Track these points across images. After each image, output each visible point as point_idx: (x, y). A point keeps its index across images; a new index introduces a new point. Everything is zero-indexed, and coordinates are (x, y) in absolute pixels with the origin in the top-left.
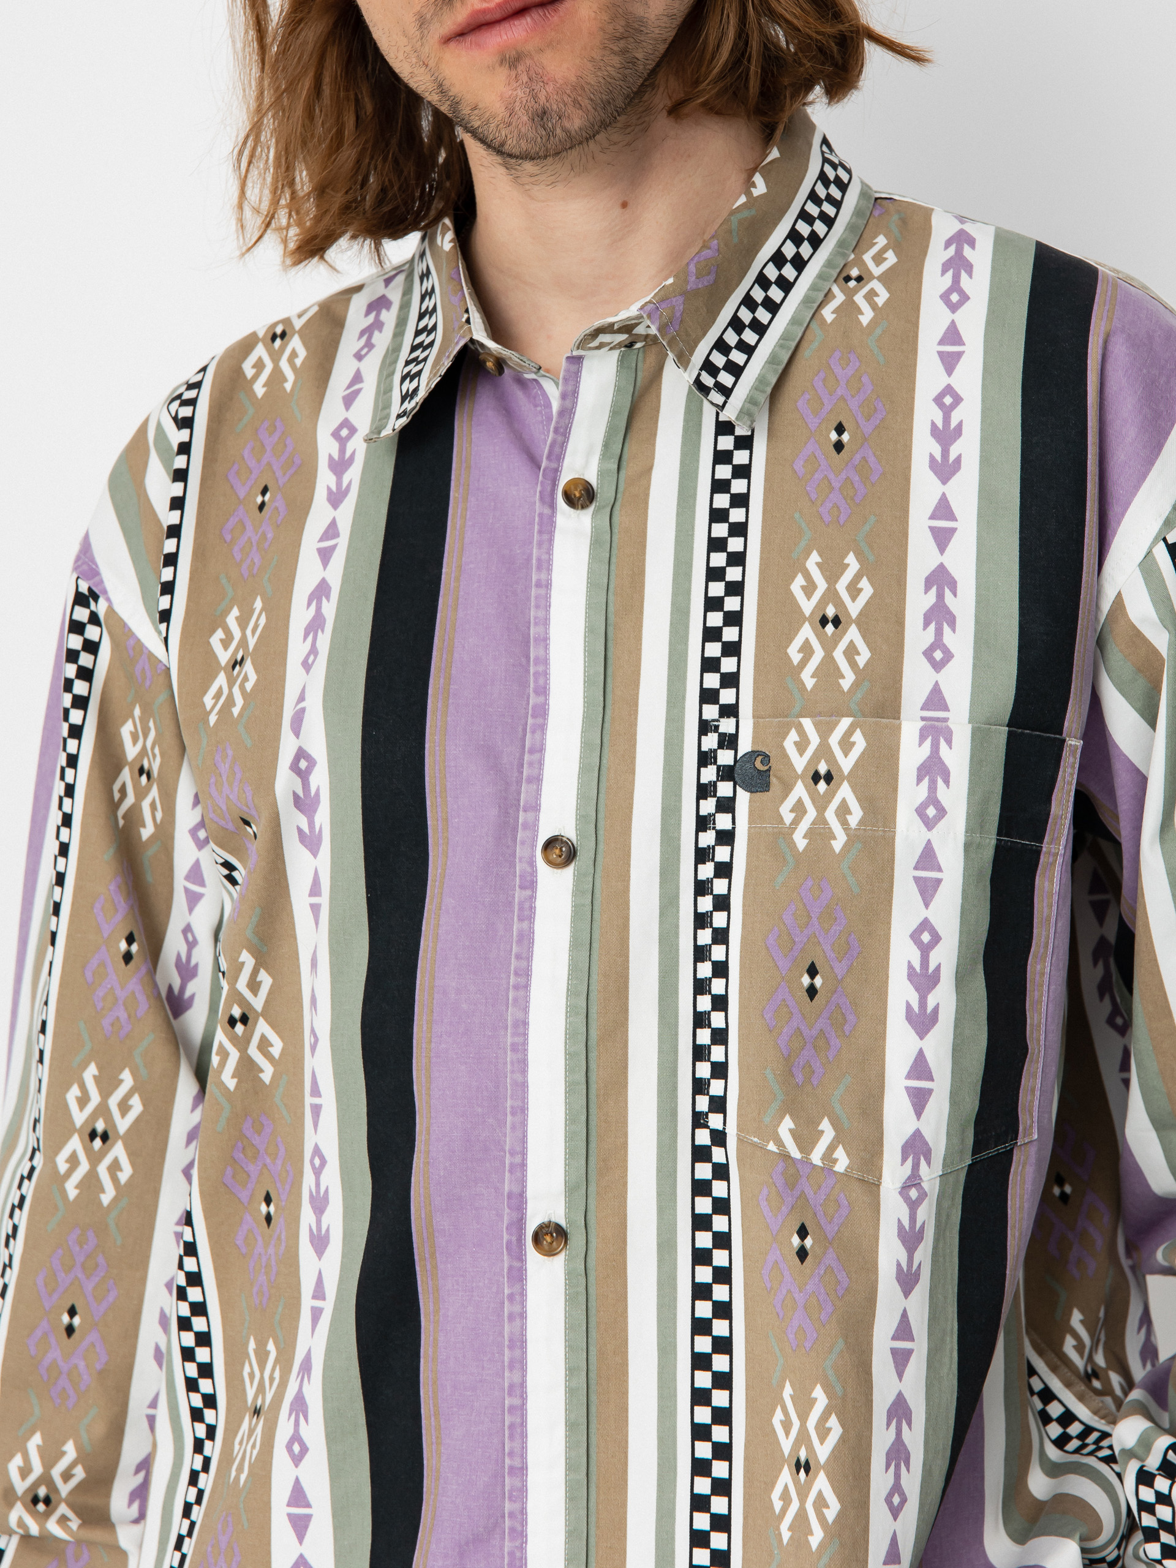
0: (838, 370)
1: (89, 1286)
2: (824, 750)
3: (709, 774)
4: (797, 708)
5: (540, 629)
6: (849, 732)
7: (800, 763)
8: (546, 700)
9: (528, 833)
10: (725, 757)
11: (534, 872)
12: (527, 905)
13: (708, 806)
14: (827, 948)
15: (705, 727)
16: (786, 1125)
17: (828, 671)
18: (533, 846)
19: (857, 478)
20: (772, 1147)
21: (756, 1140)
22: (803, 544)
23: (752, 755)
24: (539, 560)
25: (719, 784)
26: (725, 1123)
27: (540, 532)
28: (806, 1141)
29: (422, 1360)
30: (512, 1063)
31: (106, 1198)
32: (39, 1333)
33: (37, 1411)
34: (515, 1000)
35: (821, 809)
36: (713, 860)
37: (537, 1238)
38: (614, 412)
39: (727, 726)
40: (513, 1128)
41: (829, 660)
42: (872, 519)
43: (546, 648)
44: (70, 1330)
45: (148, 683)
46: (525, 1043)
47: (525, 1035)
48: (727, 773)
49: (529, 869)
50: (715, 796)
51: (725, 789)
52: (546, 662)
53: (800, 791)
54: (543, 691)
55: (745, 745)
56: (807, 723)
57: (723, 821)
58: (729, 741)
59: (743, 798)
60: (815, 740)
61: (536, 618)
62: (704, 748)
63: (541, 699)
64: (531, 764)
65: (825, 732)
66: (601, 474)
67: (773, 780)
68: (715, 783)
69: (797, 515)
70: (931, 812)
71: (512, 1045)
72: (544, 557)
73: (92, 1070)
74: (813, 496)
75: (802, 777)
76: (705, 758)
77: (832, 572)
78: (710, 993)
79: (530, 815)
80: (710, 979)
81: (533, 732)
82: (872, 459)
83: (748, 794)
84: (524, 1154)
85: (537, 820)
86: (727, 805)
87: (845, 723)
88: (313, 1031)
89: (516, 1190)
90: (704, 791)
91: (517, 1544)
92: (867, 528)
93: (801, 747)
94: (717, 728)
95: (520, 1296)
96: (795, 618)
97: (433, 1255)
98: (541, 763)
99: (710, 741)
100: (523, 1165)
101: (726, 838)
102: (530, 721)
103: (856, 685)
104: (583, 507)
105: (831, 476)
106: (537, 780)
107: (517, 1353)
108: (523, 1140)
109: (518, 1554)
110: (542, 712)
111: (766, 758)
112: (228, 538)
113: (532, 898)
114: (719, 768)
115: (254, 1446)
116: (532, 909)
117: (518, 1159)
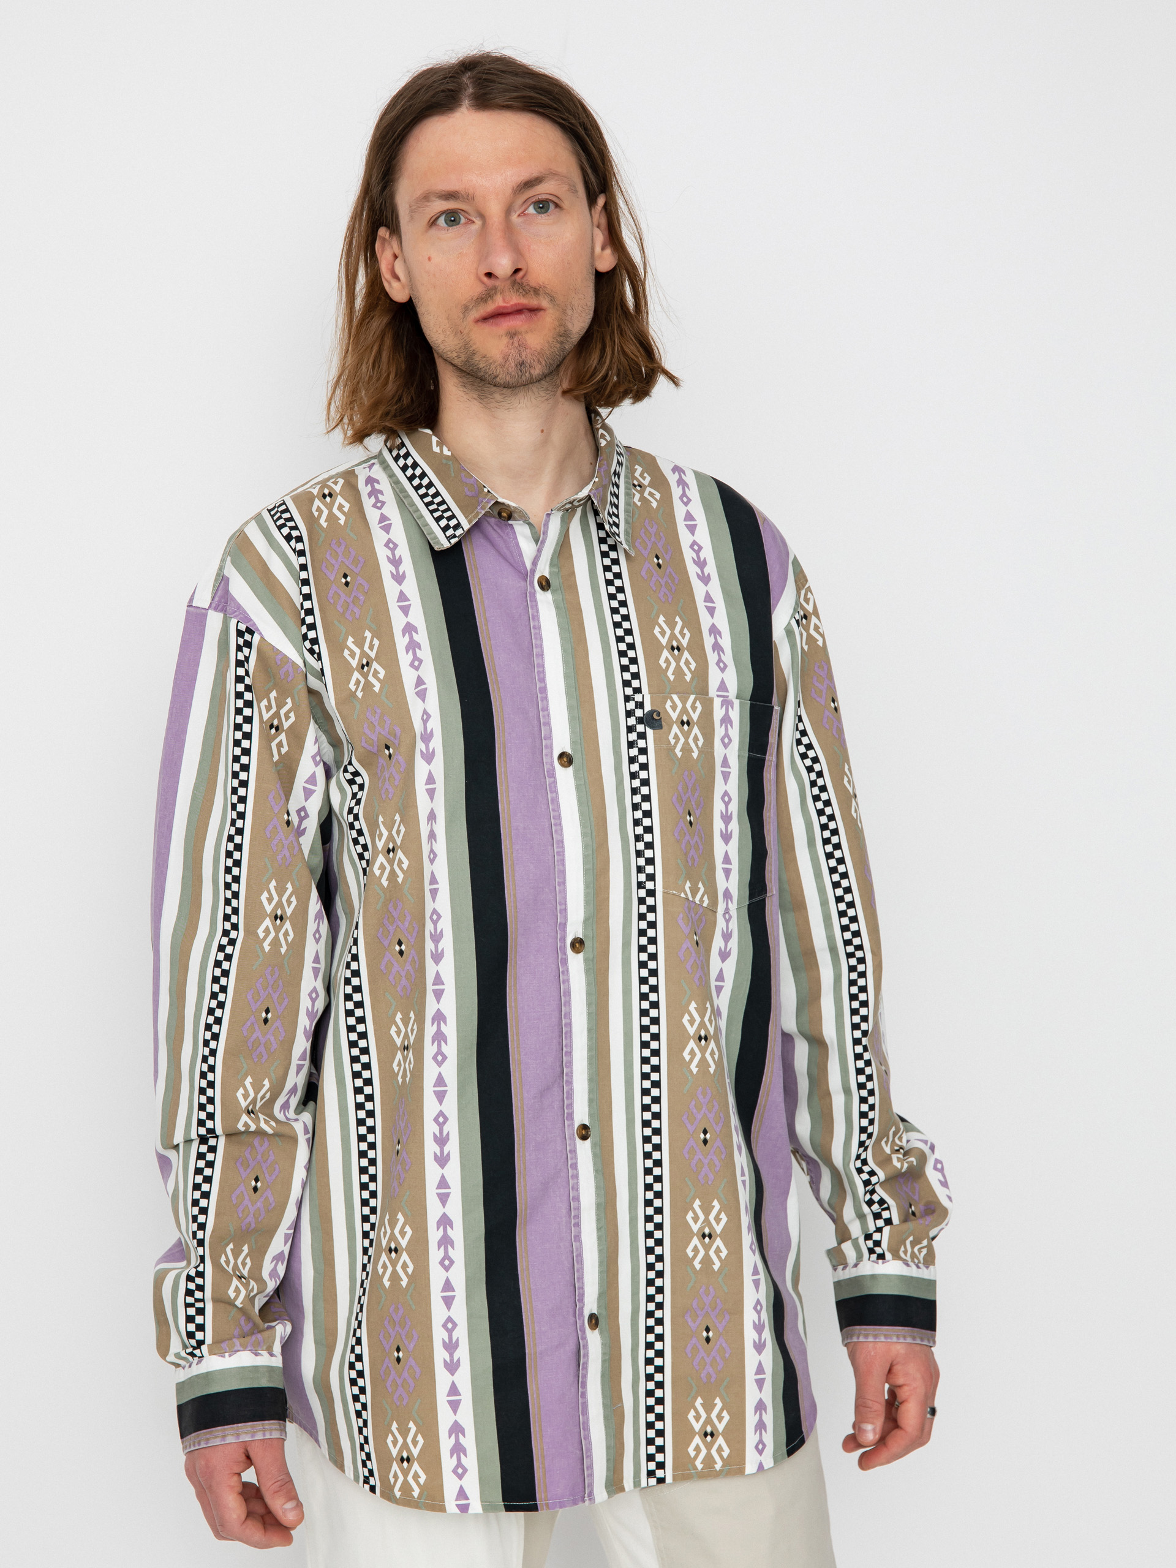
0: (649, 528)
1: (275, 996)
2: (684, 710)
3: (632, 721)
4: (668, 690)
5: (539, 650)
6: (694, 702)
7: (674, 716)
8: (545, 685)
9: (548, 750)
10: (639, 713)
11: (553, 770)
12: (553, 785)
13: (633, 736)
14: (693, 803)
15: (627, 699)
16: (688, 885)
17: (678, 671)
18: (552, 757)
19: (670, 581)
20: (683, 895)
21: (674, 892)
22: (655, 612)
23: (651, 713)
24: (533, 615)
25: (637, 725)
26: (655, 886)
27: (530, 601)
28: (694, 891)
29: (508, 1009)
30: (558, 861)
31: (283, 950)
32: (249, 1023)
33: (245, 1065)
34: (556, 831)
35: (687, 738)
36: (638, 762)
37: (573, 945)
38: (557, 544)
39: (638, 698)
40: (560, 892)
41: (678, 667)
42: (682, 601)
43: (543, 659)
44: (266, 1021)
45: (290, 678)
46: (563, 851)
47: (563, 847)
48: (640, 721)
49: (551, 768)
50: (636, 731)
51: (640, 728)
52: (543, 666)
53: (675, 729)
54: (543, 680)
55: (648, 707)
56: (675, 697)
57: (641, 743)
58: (640, 705)
59: (650, 733)
60: (680, 705)
61: (536, 644)
62: (628, 709)
63: (543, 685)
64: (544, 716)
65: (684, 701)
66: (550, 573)
67: (663, 723)
68: (635, 725)
69: (649, 598)
70: (726, 740)
71: (557, 852)
72: (536, 614)
73: (273, 883)
74: (654, 589)
75: (676, 722)
76: (629, 714)
77: (672, 625)
78: (642, 825)
79: (548, 742)
80: (642, 819)
81: (542, 701)
82: (673, 573)
83: (652, 730)
84: (566, 904)
85: (552, 744)
86: (642, 736)
87: (692, 697)
88: (432, 851)
89: (563, 922)
90: (630, 729)
91: (570, 1087)
92: (681, 604)
93: (674, 707)
94: (634, 699)
95: (566, 972)
96: (659, 648)
97: (515, 957)
98: (548, 716)
99: (631, 705)
100: (566, 910)
101: (643, 751)
102: (539, 695)
103: (692, 679)
104: (548, 590)
105: (660, 580)
106: (548, 724)
107: (567, 998)
108: (565, 898)
109: (571, 1092)
110: (544, 690)
111: (659, 714)
112: (332, 601)
113: (555, 782)
114: (636, 717)
115: (410, 1063)
116: (556, 787)
117: (563, 907)
